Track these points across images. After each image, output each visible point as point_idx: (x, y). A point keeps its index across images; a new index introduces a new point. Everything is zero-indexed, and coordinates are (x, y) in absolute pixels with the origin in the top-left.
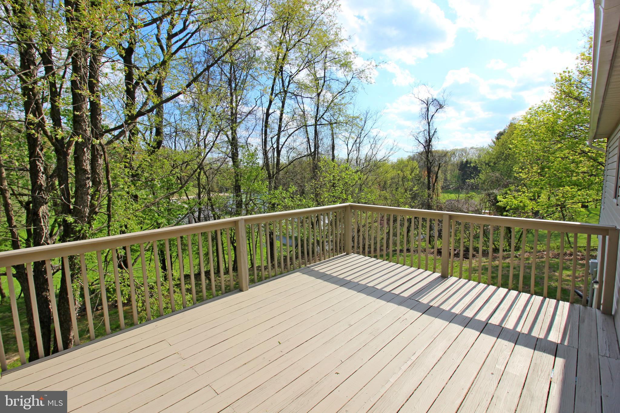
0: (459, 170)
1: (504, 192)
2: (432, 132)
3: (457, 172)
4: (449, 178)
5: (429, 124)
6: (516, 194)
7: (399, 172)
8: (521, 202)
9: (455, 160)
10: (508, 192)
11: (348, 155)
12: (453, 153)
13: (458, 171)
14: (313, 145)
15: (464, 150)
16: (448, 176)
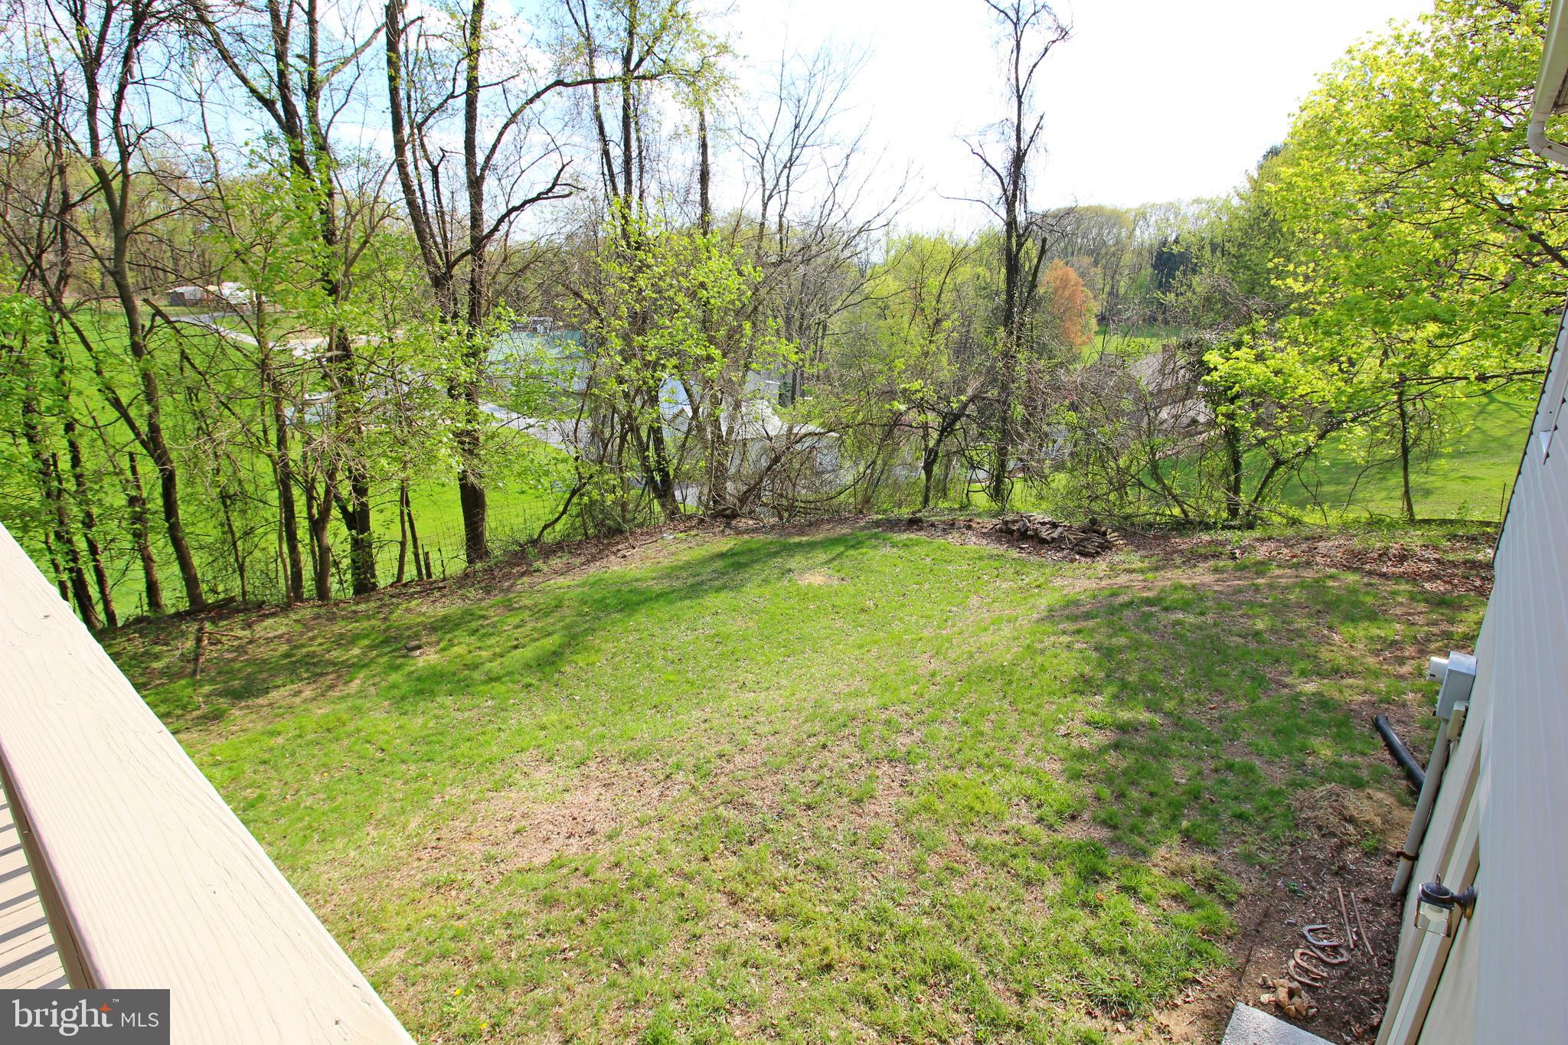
0: (1155, 267)
1: (1234, 337)
2: (1028, 127)
3: (1148, 271)
4: (1122, 291)
5: (1019, 97)
6: (1267, 345)
7: (980, 270)
8: (1277, 373)
9: (1146, 236)
10: (1247, 338)
11: (765, 205)
12: (1142, 215)
13: (1150, 270)
14: (620, 161)
15: (1170, 207)
16: (1122, 283)
